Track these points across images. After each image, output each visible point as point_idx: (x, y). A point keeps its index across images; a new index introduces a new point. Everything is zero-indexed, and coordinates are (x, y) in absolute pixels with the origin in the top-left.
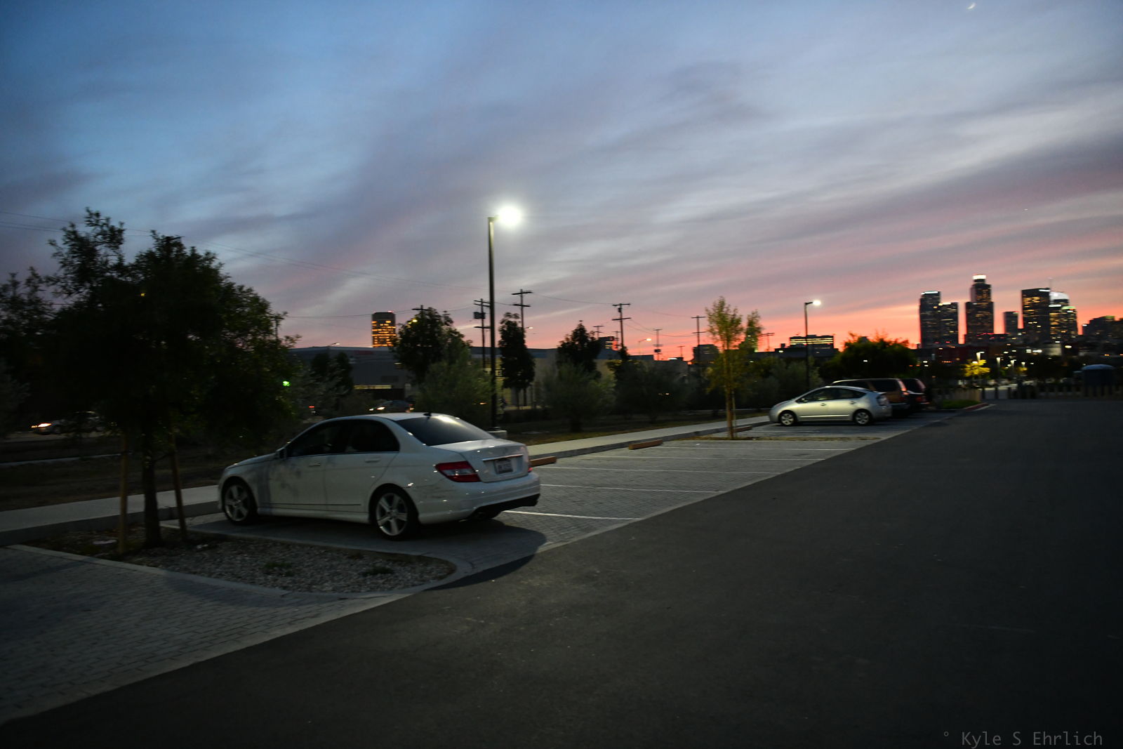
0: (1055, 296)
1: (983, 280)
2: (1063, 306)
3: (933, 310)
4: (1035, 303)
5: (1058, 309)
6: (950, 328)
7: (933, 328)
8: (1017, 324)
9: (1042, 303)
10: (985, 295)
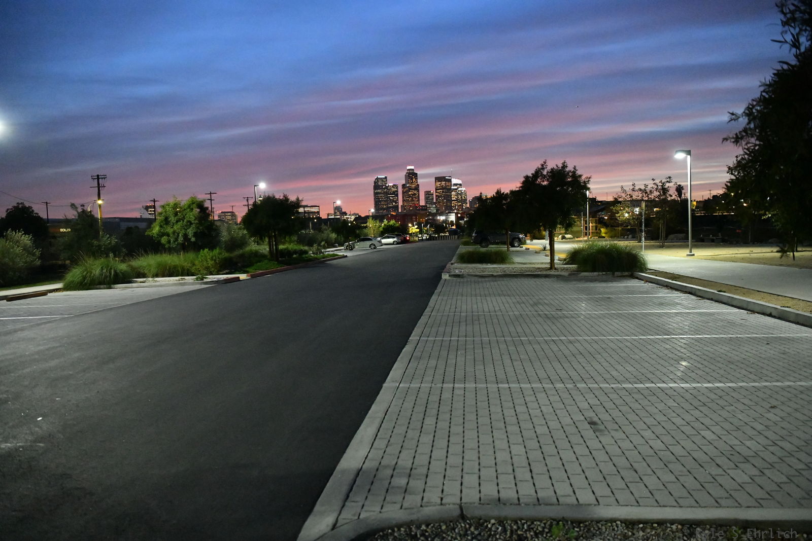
0: (454, 181)
1: (413, 170)
2: (459, 187)
3: (382, 188)
4: (443, 186)
5: (456, 189)
6: (394, 201)
7: (382, 201)
8: (433, 199)
9: (447, 186)
10: (414, 180)
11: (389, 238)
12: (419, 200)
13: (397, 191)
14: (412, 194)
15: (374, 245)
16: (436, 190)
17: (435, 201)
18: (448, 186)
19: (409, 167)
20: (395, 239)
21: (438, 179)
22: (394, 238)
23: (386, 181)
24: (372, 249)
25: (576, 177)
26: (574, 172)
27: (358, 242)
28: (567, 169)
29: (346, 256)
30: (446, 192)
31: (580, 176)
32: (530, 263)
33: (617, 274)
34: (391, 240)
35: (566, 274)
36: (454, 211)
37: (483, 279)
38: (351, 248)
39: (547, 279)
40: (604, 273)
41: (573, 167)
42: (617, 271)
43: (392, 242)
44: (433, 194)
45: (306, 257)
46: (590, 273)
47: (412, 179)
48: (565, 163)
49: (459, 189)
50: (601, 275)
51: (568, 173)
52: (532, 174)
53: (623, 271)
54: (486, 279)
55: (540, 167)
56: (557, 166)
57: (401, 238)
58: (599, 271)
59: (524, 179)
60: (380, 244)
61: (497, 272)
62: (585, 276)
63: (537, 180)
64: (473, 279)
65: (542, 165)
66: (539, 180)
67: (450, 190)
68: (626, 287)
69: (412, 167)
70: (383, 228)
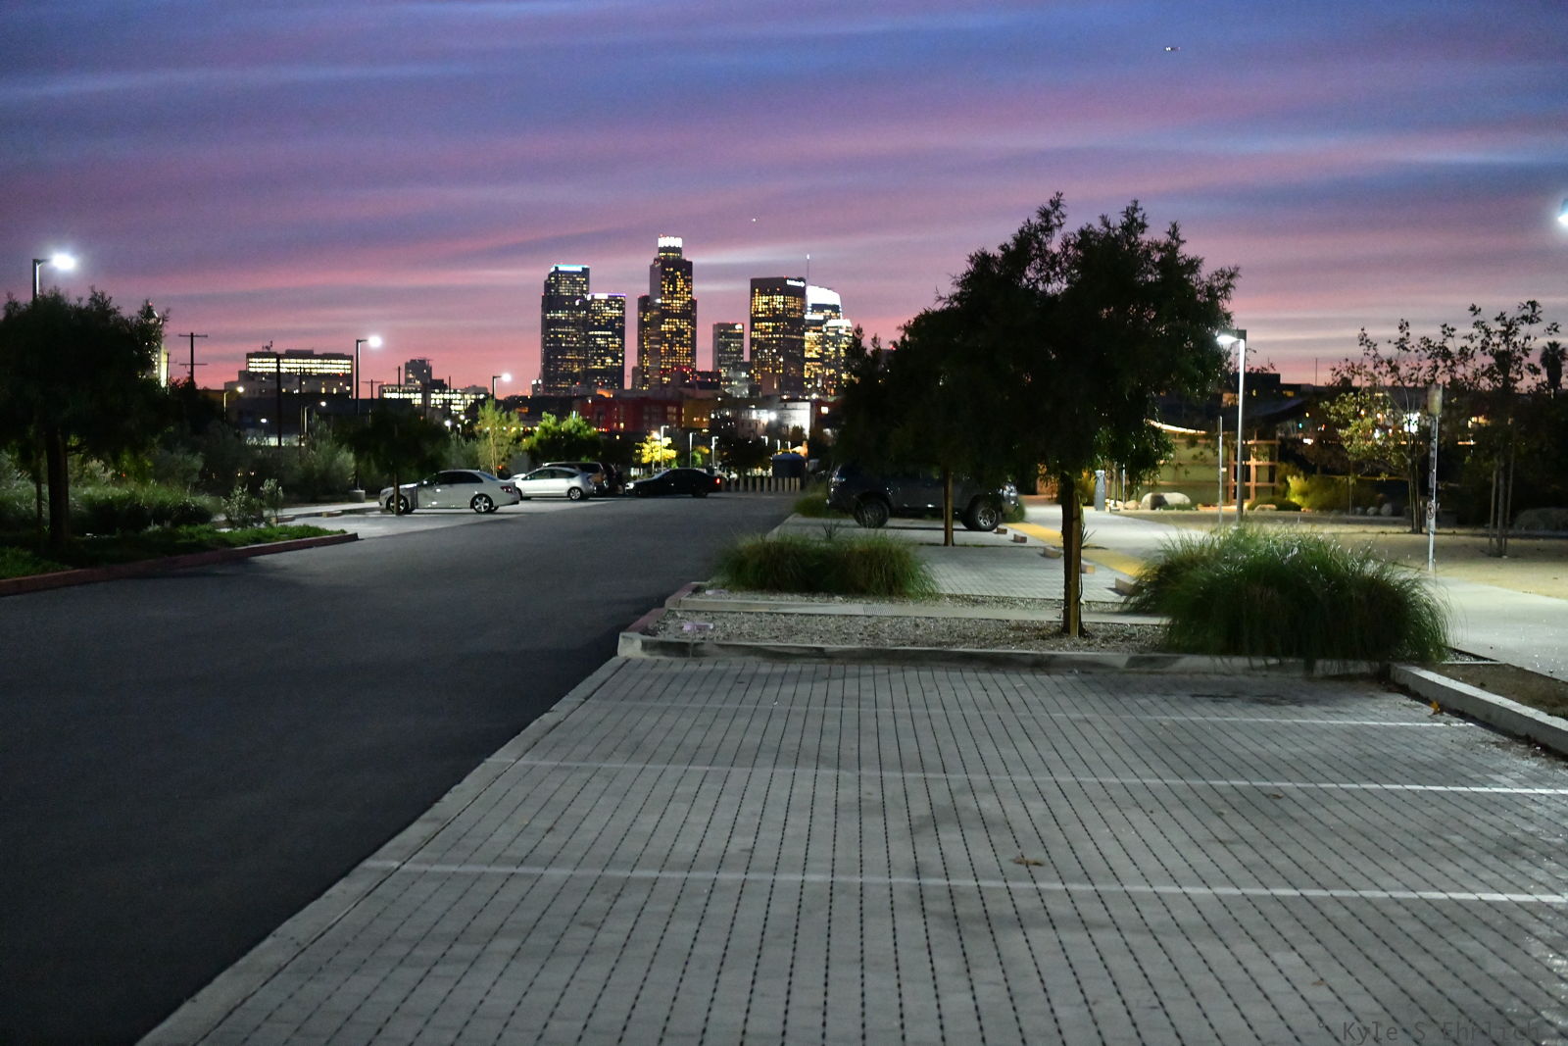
0: (815, 294)
1: (677, 250)
2: (830, 317)
3: (572, 307)
4: (778, 309)
5: (820, 323)
6: (608, 352)
7: (571, 349)
8: (741, 351)
9: (790, 310)
10: (680, 284)
11: (553, 475)
12: (692, 354)
13: (621, 319)
14: (670, 332)
15: (489, 500)
16: (754, 320)
17: (746, 358)
18: (794, 310)
19: (664, 242)
20: (576, 482)
21: (764, 285)
22: (571, 476)
23: (587, 282)
24: (478, 512)
25: (1176, 269)
26: (1170, 250)
27: (431, 485)
28: (1145, 238)
29: (354, 537)
30: (785, 332)
31: (1193, 265)
32: (1001, 601)
33: (1322, 666)
34: (560, 485)
35: (1118, 658)
36: (809, 394)
37: (780, 668)
38: (404, 507)
39: (1043, 678)
40: (1273, 661)
41: (1168, 228)
42: (1324, 656)
43: (564, 492)
44: (741, 336)
45: (192, 536)
46: (1218, 661)
47: (673, 282)
48: (1135, 209)
49: (831, 323)
50: (1260, 668)
51: (1147, 253)
52: (1002, 248)
53: (1348, 653)
54: (794, 668)
55: (1036, 220)
56: (1106, 224)
57: (597, 477)
58: (1252, 652)
59: (971, 267)
60: (510, 497)
61: (848, 637)
62: (1195, 672)
63: (1023, 273)
64: (737, 664)
65: (1045, 214)
66: (1030, 274)
67: (799, 325)
68: (1355, 733)
69: (677, 242)
70: (540, 441)
